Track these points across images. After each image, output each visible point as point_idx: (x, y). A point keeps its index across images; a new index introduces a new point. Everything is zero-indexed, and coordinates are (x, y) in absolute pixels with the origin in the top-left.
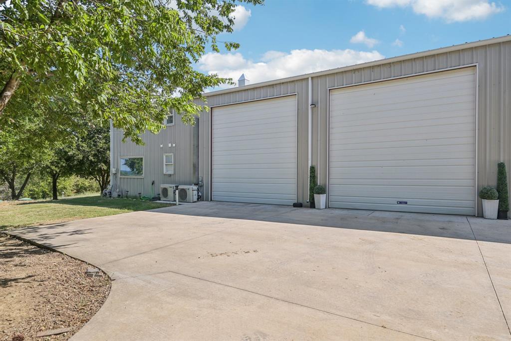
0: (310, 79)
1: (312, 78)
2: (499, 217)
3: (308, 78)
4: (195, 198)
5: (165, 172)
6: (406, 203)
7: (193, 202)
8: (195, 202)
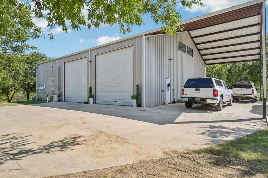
0: (90, 51)
1: (91, 50)
2: (137, 107)
3: (89, 51)
4: (57, 100)
5: (51, 90)
6: (116, 101)
7: (56, 102)
8: (57, 102)
